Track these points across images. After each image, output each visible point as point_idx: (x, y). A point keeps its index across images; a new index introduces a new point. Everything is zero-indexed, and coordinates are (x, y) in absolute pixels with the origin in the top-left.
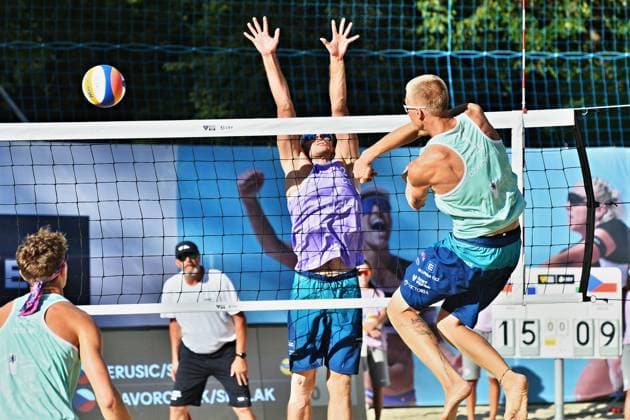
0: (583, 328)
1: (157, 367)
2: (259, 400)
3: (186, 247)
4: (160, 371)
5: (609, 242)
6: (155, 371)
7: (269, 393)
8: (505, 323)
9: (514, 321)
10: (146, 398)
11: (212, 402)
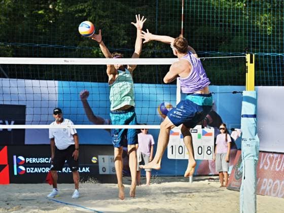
0: (200, 148)
1: (48, 159)
2: (84, 172)
3: (57, 110)
4: (49, 160)
5: (210, 119)
6: (47, 160)
7: (87, 169)
8: (172, 146)
9: (176, 146)
10: (43, 170)
11: (67, 172)
